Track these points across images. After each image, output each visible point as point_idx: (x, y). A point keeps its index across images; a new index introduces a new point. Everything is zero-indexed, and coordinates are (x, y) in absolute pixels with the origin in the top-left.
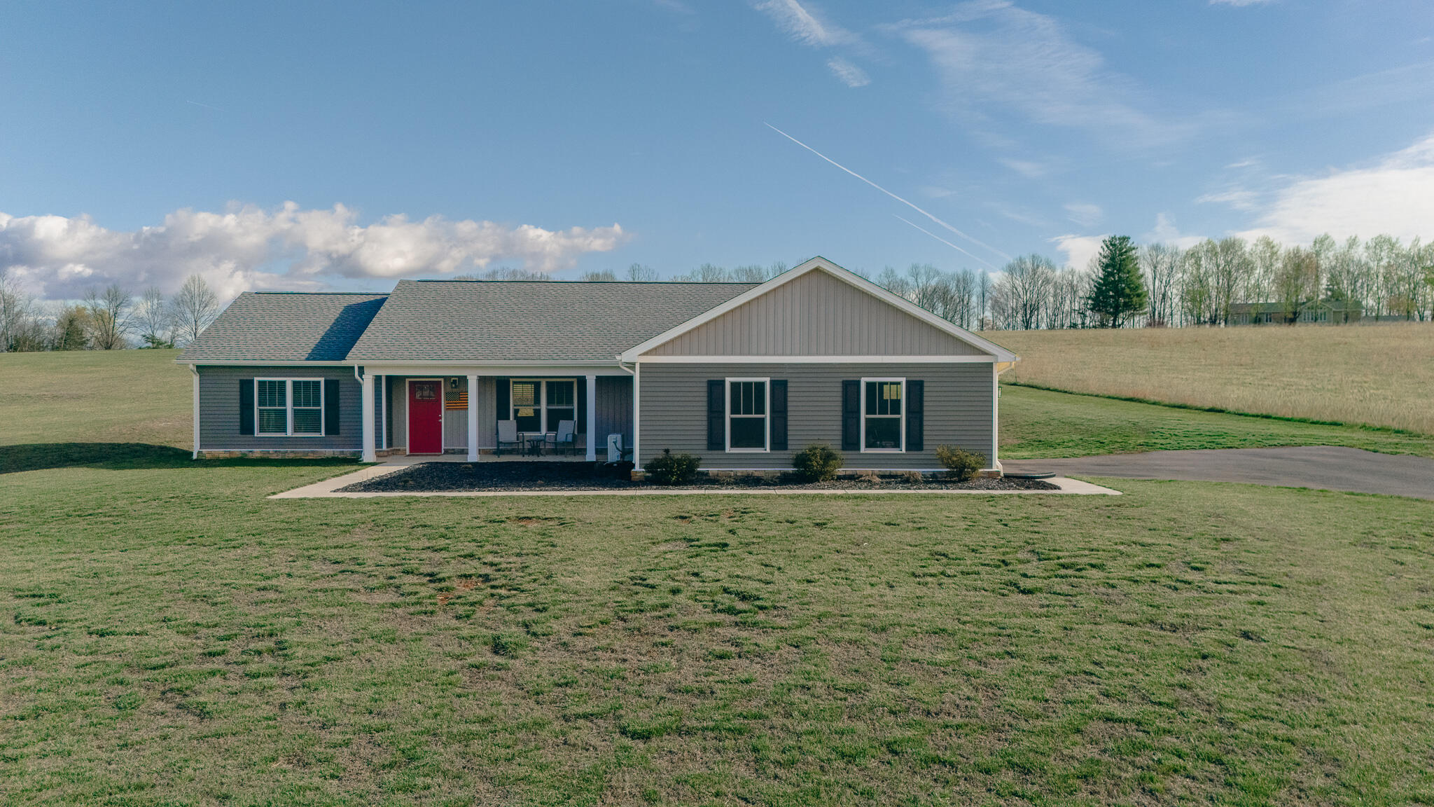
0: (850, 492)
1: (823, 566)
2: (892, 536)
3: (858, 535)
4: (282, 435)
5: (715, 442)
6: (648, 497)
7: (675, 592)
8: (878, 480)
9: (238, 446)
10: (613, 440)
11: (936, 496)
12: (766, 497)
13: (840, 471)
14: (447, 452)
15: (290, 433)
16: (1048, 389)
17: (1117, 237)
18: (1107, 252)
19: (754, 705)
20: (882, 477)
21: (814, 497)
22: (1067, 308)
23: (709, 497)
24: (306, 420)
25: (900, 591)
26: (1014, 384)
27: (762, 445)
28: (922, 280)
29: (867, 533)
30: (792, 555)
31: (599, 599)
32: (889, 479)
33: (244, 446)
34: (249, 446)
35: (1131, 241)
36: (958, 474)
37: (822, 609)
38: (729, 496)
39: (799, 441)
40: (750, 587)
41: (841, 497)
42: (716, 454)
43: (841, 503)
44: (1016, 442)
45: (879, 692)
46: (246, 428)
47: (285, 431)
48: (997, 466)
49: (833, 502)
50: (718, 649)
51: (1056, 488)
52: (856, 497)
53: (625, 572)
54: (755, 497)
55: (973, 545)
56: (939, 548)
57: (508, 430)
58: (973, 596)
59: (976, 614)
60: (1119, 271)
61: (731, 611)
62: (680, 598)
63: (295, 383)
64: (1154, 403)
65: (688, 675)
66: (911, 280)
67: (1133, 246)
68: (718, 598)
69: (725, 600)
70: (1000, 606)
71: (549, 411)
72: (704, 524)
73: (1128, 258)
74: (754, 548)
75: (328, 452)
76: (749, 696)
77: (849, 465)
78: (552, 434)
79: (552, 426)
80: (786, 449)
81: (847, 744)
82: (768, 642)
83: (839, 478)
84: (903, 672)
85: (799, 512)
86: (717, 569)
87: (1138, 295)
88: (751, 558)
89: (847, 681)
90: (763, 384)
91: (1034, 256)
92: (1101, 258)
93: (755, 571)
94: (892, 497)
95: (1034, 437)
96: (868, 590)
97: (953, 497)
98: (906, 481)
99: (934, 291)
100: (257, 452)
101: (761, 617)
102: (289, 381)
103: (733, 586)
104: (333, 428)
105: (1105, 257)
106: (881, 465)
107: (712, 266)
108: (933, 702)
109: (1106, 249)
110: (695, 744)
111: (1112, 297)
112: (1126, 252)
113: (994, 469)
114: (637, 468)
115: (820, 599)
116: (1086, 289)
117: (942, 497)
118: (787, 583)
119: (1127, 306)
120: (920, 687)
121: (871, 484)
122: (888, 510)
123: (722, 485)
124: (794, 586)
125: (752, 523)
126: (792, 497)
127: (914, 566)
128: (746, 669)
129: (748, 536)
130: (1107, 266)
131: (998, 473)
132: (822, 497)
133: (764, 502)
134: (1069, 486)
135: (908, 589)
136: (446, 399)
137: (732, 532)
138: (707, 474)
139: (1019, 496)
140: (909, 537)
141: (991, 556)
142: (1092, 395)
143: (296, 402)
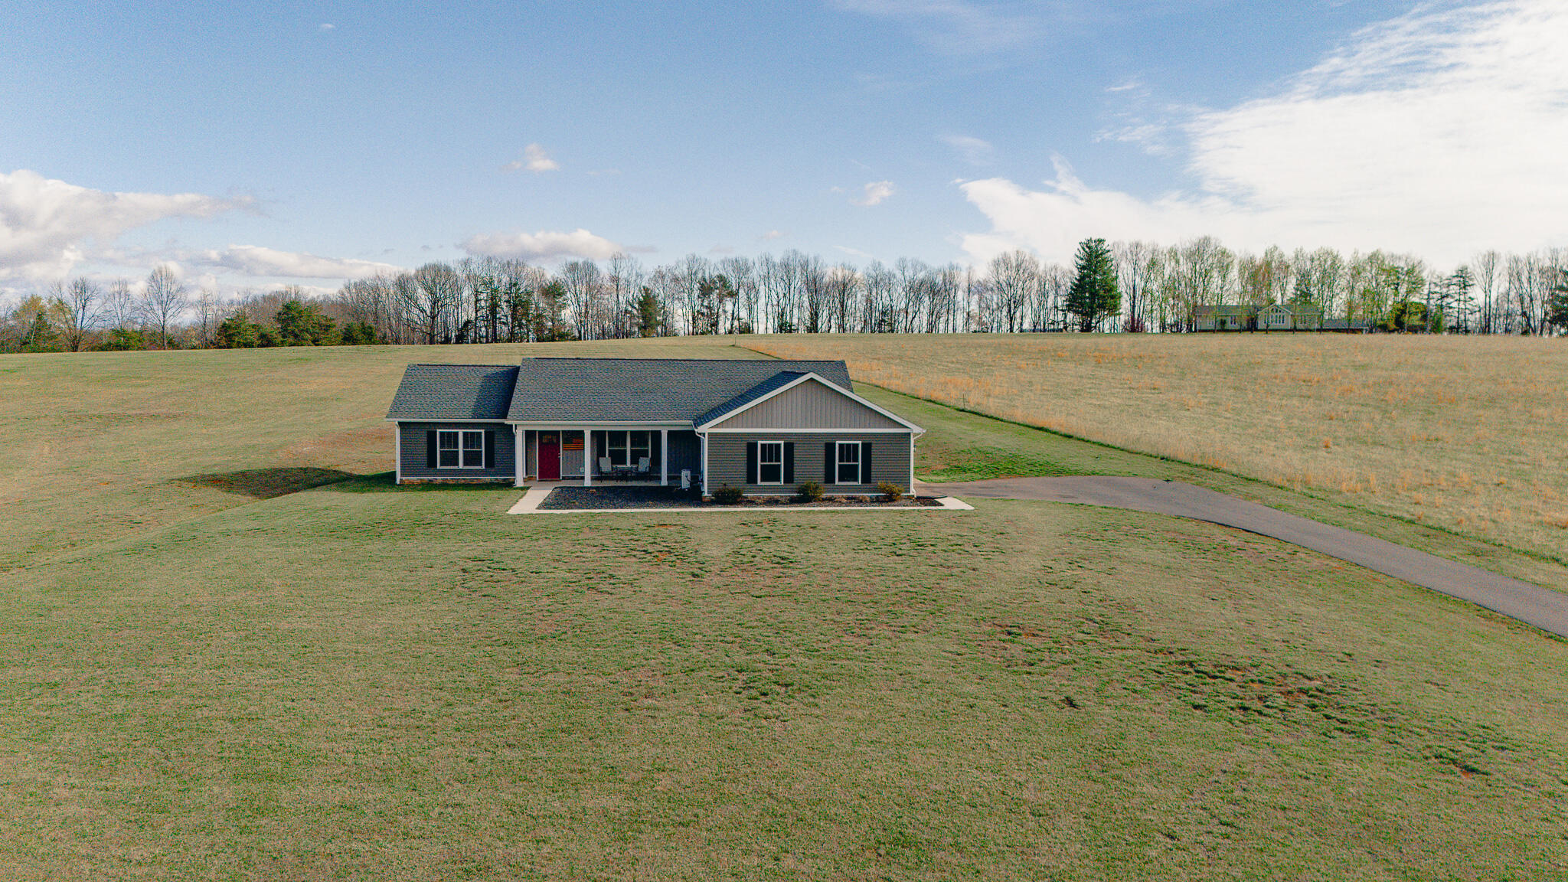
0: (829, 508)
1: (815, 546)
2: (847, 532)
3: (831, 532)
4: (456, 468)
5: (751, 479)
6: (720, 512)
7: (754, 557)
8: (844, 501)
9: (425, 475)
10: (685, 474)
11: (874, 511)
12: (784, 512)
13: (824, 495)
14: (564, 478)
15: (461, 466)
16: (986, 416)
17: (1093, 239)
18: (1082, 254)
19: (793, 590)
20: (848, 498)
21: (810, 512)
22: (1050, 303)
23: (753, 512)
24: (472, 459)
25: (847, 556)
26: (963, 410)
27: (779, 480)
28: (909, 273)
29: (836, 531)
30: (801, 542)
31: (724, 559)
32: (852, 500)
33: (431, 475)
34: (434, 475)
35: (1106, 244)
36: (890, 498)
37: (815, 562)
38: (764, 512)
39: (800, 478)
40: (785, 555)
41: (824, 512)
42: (752, 486)
43: (824, 515)
44: (943, 467)
45: (834, 586)
46: (432, 463)
47: (457, 464)
48: (913, 492)
49: (820, 515)
50: (777, 575)
51: (942, 505)
52: (832, 512)
53: (729, 549)
54: (778, 512)
55: (883, 536)
56: (867, 538)
57: (606, 464)
58: (876, 557)
59: (874, 563)
60: (1095, 272)
61: (778, 563)
62: (756, 559)
63: (464, 433)
64: (1055, 433)
65: (768, 582)
66: (899, 275)
67: (1107, 249)
68: (773, 558)
69: (777, 560)
70: (886, 560)
71: (632, 451)
72: (757, 528)
73: (1103, 260)
74: (783, 539)
75: (488, 479)
76: (791, 587)
77: (828, 492)
78: (635, 466)
79: (635, 461)
80: (792, 482)
81: (823, 598)
82: (796, 573)
83: (823, 500)
84: (843, 581)
85: (803, 521)
86: (768, 548)
87: (1113, 297)
88: (783, 543)
89: (825, 583)
90: (779, 445)
91: (1017, 252)
92: (1078, 260)
93: (786, 549)
94: (851, 511)
95: (956, 463)
96: (834, 555)
97: (883, 512)
98: (860, 501)
99: (921, 284)
100: (440, 479)
101: (791, 565)
102: (461, 432)
103: (778, 555)
104: (490, 463)
105: (1082, 259)
106: (848, 492)
107: (697, 256)
108: (851, 588)
109: (1082, 251)
110: (777, 598)
111: (1087, 298)
112: (1101, 254)
113: (911, 494)
114: (706, 494)
115: (813, 558)
116: (1067, 285)
117: (877, 511)
118: (800, 553)
119: (1102, 307)
120: (849, 585)
121: (841, 504)
122: (848, 519)
123: (757, 504)
124: (803, 554)
125: (781, 527)
126: (797, 512)
127: (855, 546)
128: (787, 580)
129: (780, 533)
130: (1083, 268)
131: (913, 496)
132: (813, 512)
133: (783, 515)
134: (951, 503)
135: (851, 554)
136: (564, 443)
137: (771, 531)
138: (746, 497)
139: (918, 511)
140: (854, 533)
141: (890, 541)
142: (1014, 423)
143: (465, 446)
